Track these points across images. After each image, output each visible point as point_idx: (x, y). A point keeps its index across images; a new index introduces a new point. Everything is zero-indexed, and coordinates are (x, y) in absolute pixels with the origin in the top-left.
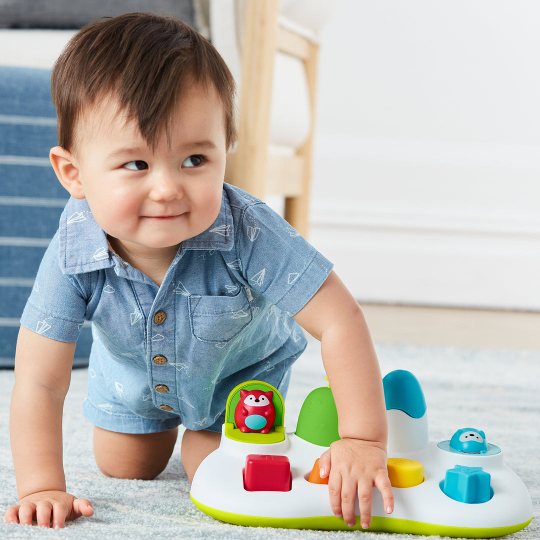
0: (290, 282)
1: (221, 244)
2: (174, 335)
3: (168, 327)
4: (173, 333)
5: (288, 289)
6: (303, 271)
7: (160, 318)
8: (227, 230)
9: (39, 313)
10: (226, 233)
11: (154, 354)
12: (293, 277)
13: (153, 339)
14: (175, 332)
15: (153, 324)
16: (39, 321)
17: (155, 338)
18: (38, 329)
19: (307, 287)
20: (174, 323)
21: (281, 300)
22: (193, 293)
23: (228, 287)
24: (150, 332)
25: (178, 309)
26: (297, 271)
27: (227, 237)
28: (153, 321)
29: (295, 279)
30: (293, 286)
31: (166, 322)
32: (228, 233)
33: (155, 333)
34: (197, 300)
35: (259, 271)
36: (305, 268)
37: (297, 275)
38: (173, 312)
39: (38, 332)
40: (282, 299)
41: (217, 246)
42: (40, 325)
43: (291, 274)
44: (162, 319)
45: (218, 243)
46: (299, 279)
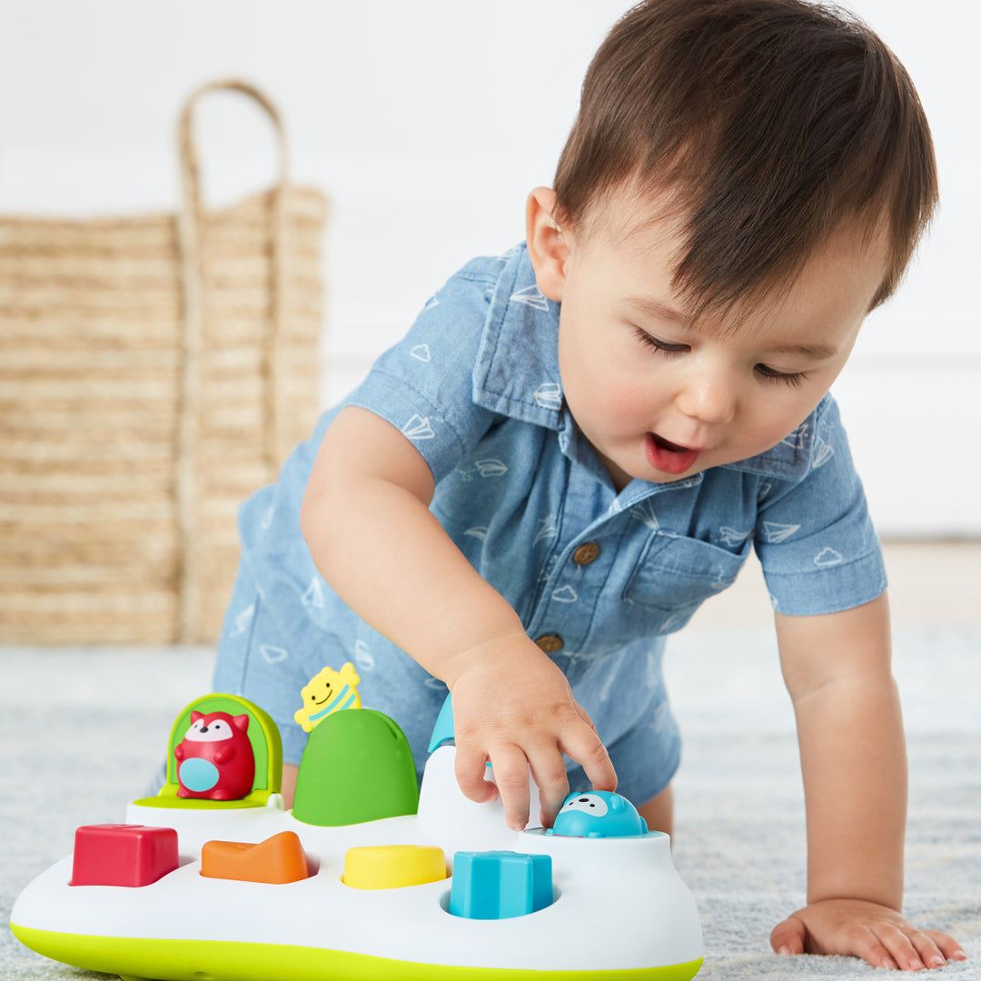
0: (820, 561)
1: (785, 466)
2: (598, 597)
3: (593, 575)
4: (595, 592)
5: (807, 569)
6: (852, 560)
7: (586, 555)
8: (800, 435)
9: (420, 401)
10: (797, 442)
11: (543, 630)
12: (829, 556)
13: (556, 595)
14: (600, 592)
15: (570, 561)
16: (416, 416)
17: (560, 595)
18: (409, 428)
19: (839, 591)
20: (607, 571)
21: (780, 575)
22: (664, 525)
23: (725, 530)
24: (556, 577)
25: (626, 547)
26: (842, 552)
27: (799, 451)
28: (571, 557)
29: (831, 563)
30: (819, 571)
31: (594, 565)
32: (801, 442)
33: (565, 581)
34: (667, 541)
35: (789, 523)
36: (858, 556)
37: (838, 558)
38: (614, 550)
39: (405, 434)
40: (785, 576)
41: (775, 469)
42: (416, 423)
43: (830, 549)
44: (590, 557)
45: (779, 463)
46: (838, 567)
